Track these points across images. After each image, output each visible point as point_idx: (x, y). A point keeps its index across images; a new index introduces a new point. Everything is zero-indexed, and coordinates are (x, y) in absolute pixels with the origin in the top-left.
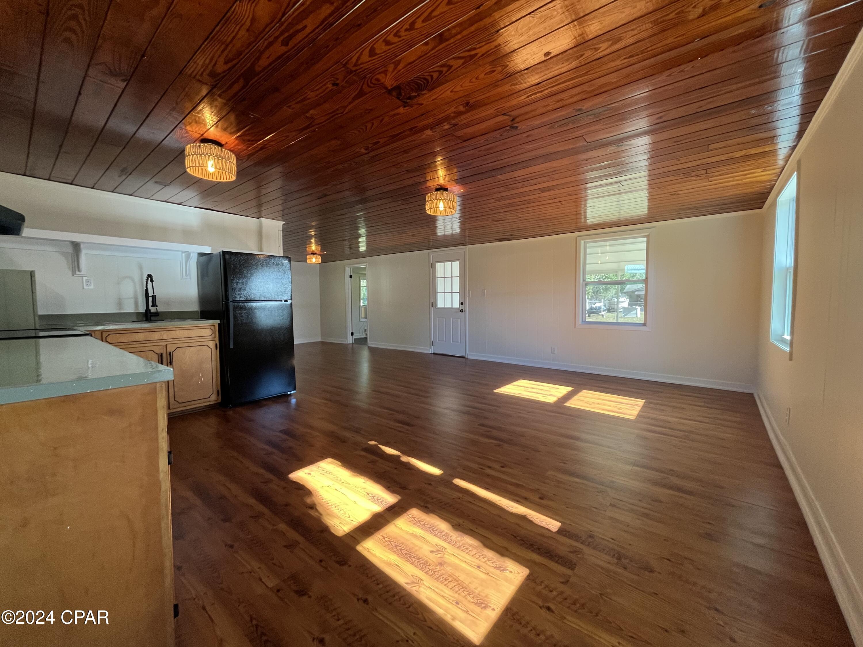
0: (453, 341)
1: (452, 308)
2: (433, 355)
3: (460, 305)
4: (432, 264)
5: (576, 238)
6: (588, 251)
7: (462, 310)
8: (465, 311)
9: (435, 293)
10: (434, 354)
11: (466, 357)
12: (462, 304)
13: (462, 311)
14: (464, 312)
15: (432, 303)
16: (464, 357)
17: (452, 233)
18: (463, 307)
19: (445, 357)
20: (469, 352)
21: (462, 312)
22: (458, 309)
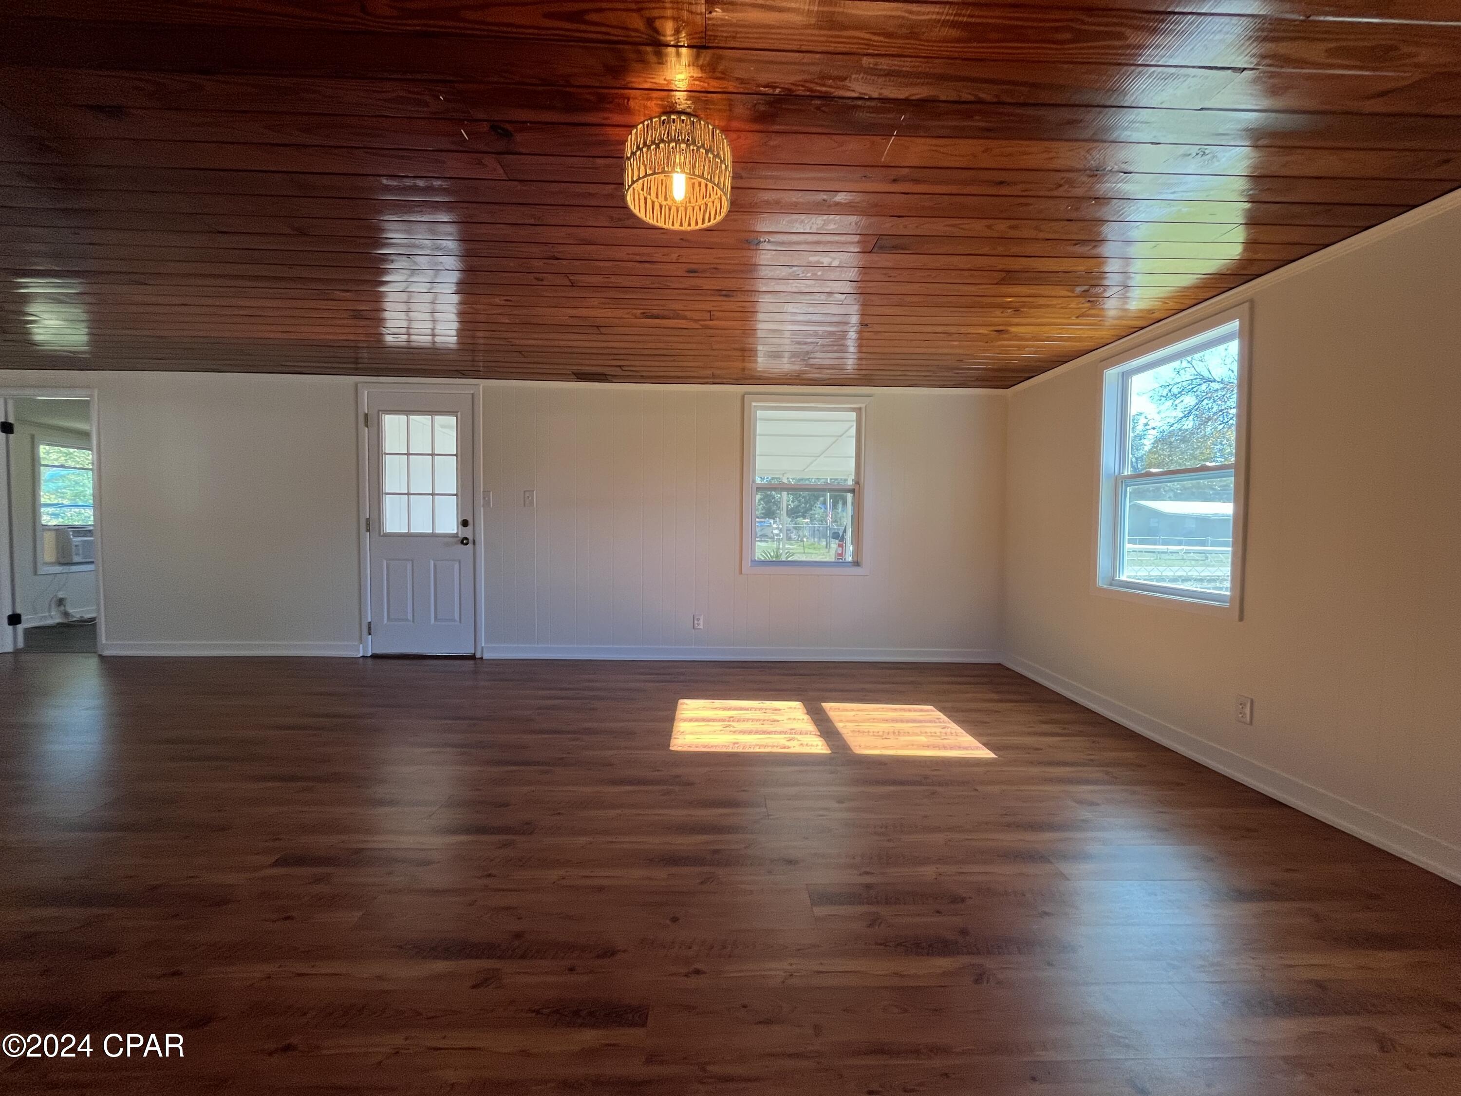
0: (436, 617)
1: (433, 535)
2: (370, 662)
3: (460, 527)
4: (366, 415)
5: (743, 397)
6: (760, 427)
7: (466, 539)
8: (474, 543)
9: (378, 494)
10: (375, 656)
11: (478, 656)
12: (465, 523)
13: (464, 541)
14: (470, 546)
15: (368, 520)
16: (472, 657)
17: (434, 342)
18: (468, 532)
19: (415, 662)
20: (485, 643)
21: (467, 544)
22: (455, 536)
